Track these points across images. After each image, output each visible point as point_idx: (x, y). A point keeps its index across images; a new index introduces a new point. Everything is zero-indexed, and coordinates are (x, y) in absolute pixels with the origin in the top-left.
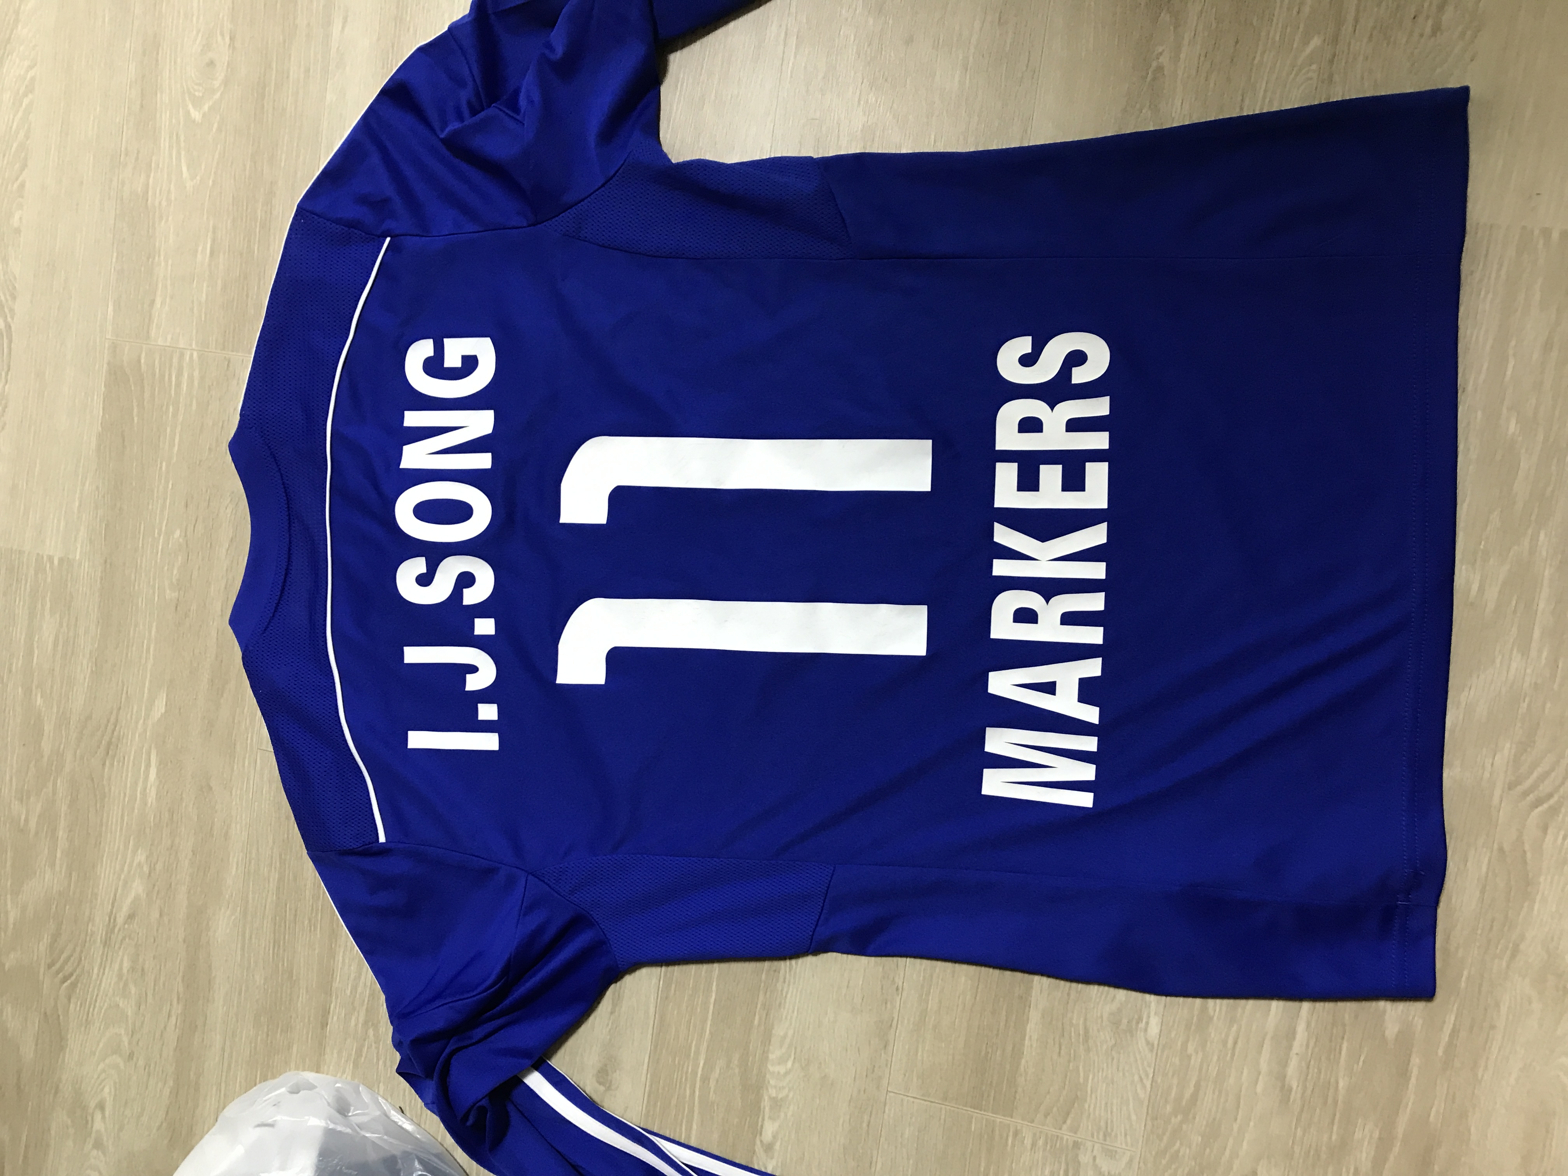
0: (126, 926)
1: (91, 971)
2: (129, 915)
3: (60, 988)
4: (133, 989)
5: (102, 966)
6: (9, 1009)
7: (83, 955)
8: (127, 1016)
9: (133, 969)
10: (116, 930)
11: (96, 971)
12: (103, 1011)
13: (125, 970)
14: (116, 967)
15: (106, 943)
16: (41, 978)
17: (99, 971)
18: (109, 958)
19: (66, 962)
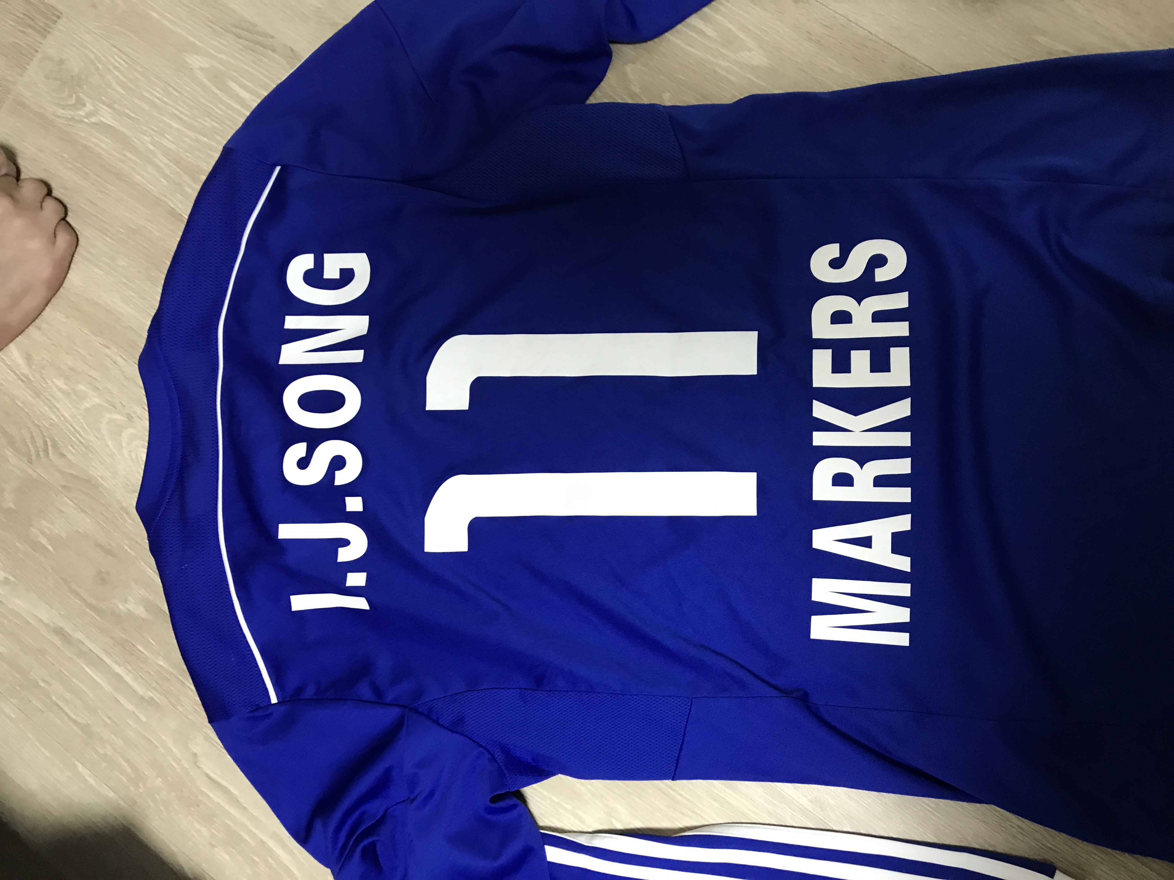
0: (33, 367)
1: (51, 421)
2: (27, 359)
3: (50, 460)
4: (81, 387)
5: (53, 408)
6: (44, 522)
7: (36, 422)
8: (99, 405)
9: (67, 378)
10: (31, 377)
11: (53, 417)
12: (85, 426)
13: (64, 387)
14: (59, 395)
15: (37, 394)
16: (35, 475)
17: (55, 413)
18: (49, 397)
19: (34, 442)
